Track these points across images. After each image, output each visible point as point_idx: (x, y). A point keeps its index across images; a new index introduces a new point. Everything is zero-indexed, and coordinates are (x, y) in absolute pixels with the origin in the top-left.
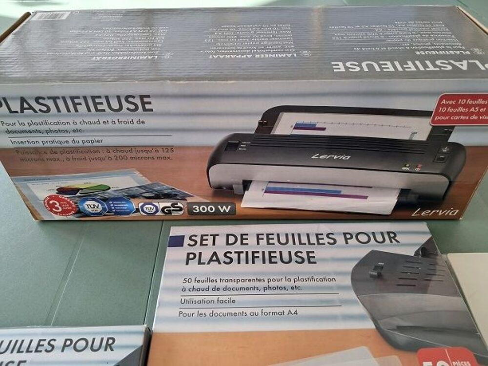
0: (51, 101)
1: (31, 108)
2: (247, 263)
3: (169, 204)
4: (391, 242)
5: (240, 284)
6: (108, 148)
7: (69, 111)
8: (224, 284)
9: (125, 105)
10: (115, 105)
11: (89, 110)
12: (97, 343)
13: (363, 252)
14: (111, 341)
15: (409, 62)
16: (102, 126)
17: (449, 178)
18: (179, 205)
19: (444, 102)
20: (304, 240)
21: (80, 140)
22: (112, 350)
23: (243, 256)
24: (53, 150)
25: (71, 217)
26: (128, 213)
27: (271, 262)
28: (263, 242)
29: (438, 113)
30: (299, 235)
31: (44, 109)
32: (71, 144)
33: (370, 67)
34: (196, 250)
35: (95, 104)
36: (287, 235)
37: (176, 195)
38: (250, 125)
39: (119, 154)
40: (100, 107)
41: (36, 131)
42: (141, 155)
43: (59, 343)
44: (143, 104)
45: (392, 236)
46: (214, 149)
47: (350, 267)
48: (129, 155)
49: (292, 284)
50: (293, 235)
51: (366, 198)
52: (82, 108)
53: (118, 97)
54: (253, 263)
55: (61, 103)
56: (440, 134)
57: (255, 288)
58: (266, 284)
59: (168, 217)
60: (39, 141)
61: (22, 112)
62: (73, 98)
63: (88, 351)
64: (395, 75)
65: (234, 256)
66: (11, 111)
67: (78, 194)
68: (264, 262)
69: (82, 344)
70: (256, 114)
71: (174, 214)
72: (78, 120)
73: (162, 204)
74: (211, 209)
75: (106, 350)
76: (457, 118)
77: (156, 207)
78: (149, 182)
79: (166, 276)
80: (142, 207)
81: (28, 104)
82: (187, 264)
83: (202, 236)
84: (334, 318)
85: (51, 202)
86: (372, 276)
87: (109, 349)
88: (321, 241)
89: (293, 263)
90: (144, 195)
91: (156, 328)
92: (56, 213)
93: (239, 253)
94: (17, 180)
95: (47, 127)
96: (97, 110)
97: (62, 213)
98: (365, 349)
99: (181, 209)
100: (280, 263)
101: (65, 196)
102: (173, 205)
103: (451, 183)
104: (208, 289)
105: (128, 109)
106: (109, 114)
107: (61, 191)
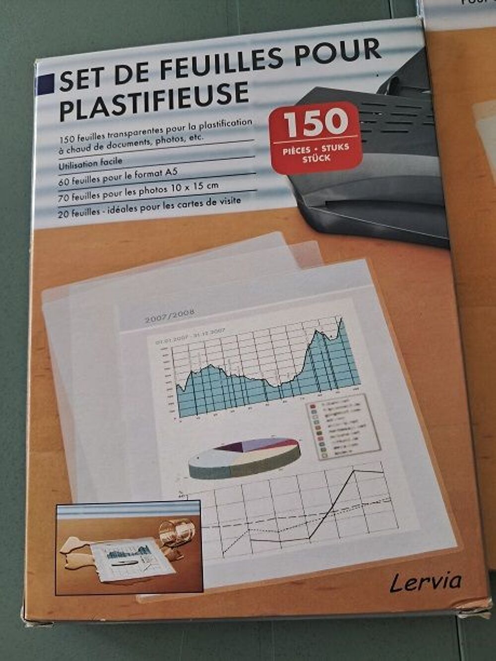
12: (350, 49)
14: (371, 44)
22: (378, 56)
43: (287, 52)
63: (339, 61)
69: (324, 52)
75: (368, 57)
87: (372, 56)
91: (437, 24)
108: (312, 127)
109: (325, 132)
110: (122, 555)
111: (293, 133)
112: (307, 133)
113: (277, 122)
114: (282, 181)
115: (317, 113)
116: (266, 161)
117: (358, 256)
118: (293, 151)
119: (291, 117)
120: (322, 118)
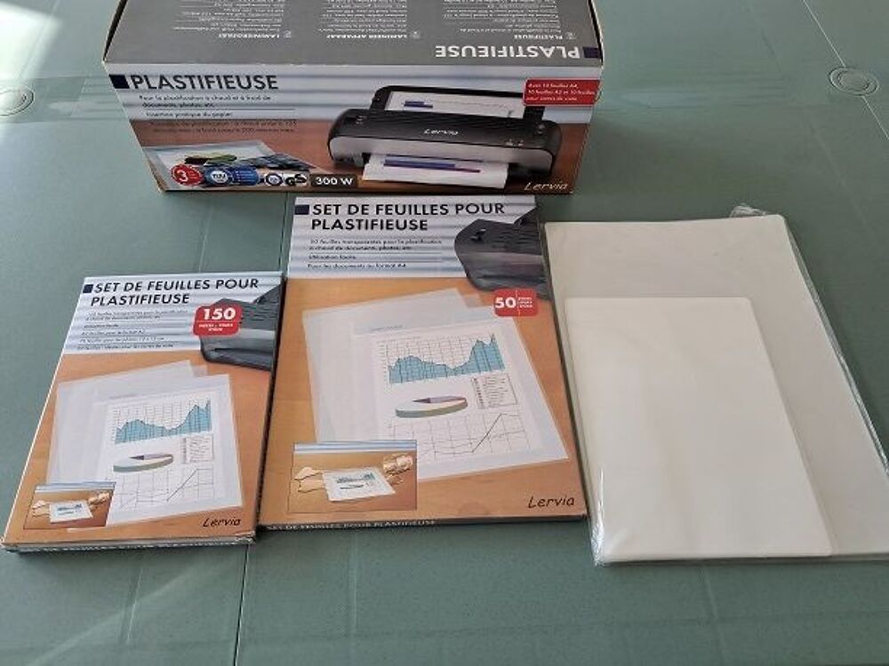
0: (188, 79)
1: (169, 84)
2: (367, 228)
3: (293, 176)
4: (497, 212)
5: (360, 245)
6: (236, 121)
7: (202, 87)
8: (346, 245)
9: (254, 83)
10: (244, 83)
11: (221, 87)
12: (243, 283)
13: (470, 220)
14: (255, 282)
15: (504, 48)
16: (232, 101)
17: (551, 154)
18: (302, 176)
19: (530, 85)
20: (420, 210)
21: (211, 113)
22: (256, 287)
23: (363, 223)
24: (185, 123)
25: (196, 188)
26: (253, 184)
27: (388, 228)
28: (382, 212)
29: (527, 95)
30: (416, 206)
31: (181, 85)
32: (202, 117)
33: (469, 51)
34: (321, 217)
35: (227, 83)
36: (404, 206)
37: (299, 167)
38: (366, 101)
39: (247, 126)
40: (231, 85)
41: (172, 105)
42: (267, 127)
43: (213, 282)
44: (270, 82)
45: (499, 207)
46: (334, 123)
47: (456, 232)
48: (255, 127)
49: (404, 245)
50: (410, 206)
51: (478, 171)
52: (215, 86)
53: (248, 78)
54: (372, 228)
55: (196, 81)
56: (533, 113)
57: (373, 248)
58: (382, 245)
59: (292, 188)
60: (173, 114)
61: (160, 87)
62: (207, 77)
63: (237, 288)
64: (490, 61)
65: (356, 224)
66: (150, 87)
67: (205, 164)
68: (382, 228)
69: (232, 283)
70: (370, 92)
71: (298, 185)
72: (210, 96)
73: (286, 175)
74: (334, 181)
75: (251, 287)
76: (545, 99)
77: (281, 178)
78: (274, 153)
79: (295, 238)
80: (267, 177)
81: (166, 81)
82: (313, 228)
83: (326, 206)
84: (435, 269)
85: (178, 172)
86: (473, 240)
87: (254, 287)
88: (435, 212)
89: (407, 229)
90: (269, 165)
91: (290, 275)
92: (182, 183)
93: (360, 221)
94: (149, 150)
95: (181, 101)
96: (228, 87)
97: (187, 183)
98: (455, 290)
99: (304, 181)
100: (395, 229)
101: (194, 166)
102: (296, 176)
103: (554, 158)
104: (332, 248)
105: (256, 87)
106: (239, 91)
107: (190, 161)
108: (217, 316)
109: (223, 318)
110: (65, 509)
111: (207, 317)
112: (213, 318)
113: (200, 313)
114: (197, 338)
115: (221, 310)
116: (191, 329)
117: (225, 373)
118: (203, 326)
119: (207, 311)
120: (222, 313)
